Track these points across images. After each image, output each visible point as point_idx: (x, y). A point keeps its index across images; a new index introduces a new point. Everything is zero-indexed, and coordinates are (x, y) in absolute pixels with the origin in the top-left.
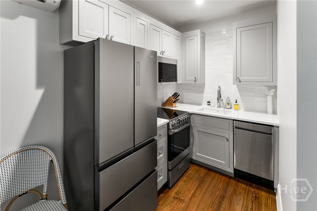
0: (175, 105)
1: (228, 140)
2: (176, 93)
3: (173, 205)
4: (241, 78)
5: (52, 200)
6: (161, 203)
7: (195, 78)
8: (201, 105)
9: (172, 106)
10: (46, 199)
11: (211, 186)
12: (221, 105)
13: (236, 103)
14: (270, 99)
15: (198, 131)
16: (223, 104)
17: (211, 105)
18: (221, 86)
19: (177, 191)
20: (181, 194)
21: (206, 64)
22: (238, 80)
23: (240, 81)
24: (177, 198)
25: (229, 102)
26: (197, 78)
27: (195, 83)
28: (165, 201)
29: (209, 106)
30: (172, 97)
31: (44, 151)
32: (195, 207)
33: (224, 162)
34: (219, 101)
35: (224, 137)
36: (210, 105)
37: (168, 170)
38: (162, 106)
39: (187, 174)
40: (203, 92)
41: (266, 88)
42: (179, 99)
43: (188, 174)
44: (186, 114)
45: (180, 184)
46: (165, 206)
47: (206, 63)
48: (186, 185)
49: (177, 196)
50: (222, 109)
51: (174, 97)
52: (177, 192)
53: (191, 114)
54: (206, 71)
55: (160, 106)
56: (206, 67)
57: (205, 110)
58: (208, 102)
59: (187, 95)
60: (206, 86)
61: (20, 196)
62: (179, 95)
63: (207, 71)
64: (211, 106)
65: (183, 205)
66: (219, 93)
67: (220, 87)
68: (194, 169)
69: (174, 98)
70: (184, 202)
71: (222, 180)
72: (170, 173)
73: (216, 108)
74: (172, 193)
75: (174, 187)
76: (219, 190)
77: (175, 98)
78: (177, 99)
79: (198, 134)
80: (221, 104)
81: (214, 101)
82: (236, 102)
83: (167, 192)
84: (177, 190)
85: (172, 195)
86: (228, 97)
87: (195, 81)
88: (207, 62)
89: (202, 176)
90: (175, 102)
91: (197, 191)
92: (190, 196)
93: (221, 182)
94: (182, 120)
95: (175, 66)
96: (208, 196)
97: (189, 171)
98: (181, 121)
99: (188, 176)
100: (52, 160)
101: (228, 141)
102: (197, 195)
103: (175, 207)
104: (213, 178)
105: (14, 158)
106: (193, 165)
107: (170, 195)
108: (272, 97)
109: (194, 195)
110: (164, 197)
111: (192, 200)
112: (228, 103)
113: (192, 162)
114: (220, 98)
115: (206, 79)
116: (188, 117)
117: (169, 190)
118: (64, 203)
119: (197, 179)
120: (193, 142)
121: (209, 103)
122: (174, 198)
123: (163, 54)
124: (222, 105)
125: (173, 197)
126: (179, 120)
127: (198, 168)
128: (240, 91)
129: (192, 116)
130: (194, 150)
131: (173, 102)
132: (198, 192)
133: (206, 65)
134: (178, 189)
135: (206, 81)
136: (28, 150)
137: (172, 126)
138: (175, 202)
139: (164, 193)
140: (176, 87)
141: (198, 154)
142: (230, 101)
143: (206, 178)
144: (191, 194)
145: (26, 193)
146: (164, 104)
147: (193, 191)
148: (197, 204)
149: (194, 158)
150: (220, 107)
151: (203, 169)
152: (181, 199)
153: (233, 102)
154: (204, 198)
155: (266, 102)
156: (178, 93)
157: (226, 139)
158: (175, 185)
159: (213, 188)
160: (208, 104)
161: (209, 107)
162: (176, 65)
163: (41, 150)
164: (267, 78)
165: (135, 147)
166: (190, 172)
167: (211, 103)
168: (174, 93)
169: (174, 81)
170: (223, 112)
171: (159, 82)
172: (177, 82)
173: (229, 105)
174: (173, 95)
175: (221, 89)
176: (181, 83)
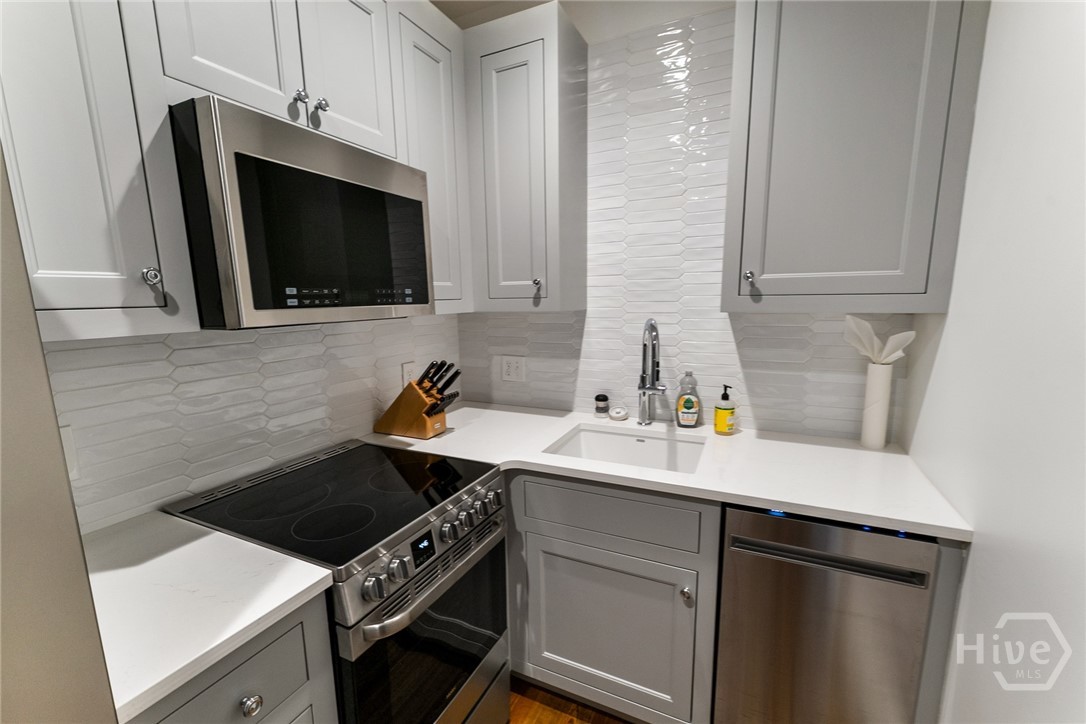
0: (437, 426)
1: (690, 600)
2: (443, 364)
4: (765, 276)
7: (536, 283)
8: (569, 410)
9: (421, 430)
12: (655, 409)
13: (724, 403)
14: (879, 378)
15: (545, 552)
16: (665, 404)
17: (612, 412)
18: (658, 320)
21: (589, 213)
22: (746, 288)
23: (756, 295)
25: (693, 399)
26: (543, 282)
27: (536, 309)
29: (603, 415)
30: (420, 383)
33: (667, 697)
34: (648, 392)
35: (673, 585)
36: (605, 410)
38: (373, 434)
40: (576, 354)
41: (867, 325)
44: (483, 485)
47: (589, 208)
50: (659, 428)
51: (434, 384)
54: (593, 251)
56: (593, 229)
58: (597, 398)
59: (505, 368)
60: (591, 325)
62: (457, 374)
63: (596, 252)
64: (612, 418)
66: (651, 354)
67: (652, 328)
69: (434, 392)
73: (632, 423)
77: (441, 391)
78: (447, 392)
79: (546, 566)
80: (657, 404)
81: (627, 393)
82: (725, 397)
86: (689, 374)
87: (537, 299)
88: (596, 203)
90: (435, 410)
94: (446, 526)
98: (442, 535)
101: (690, 606)
106: (527, 701)
108: (894, 368)
112: (687, 401)
113: (521, 685)
114: (653, 384)
115: (591, 292)
116: (491, 495)
120: (525, 605)
121: (602, 404)
123: (315, 121)
124: (659, 411)
126: (428, 536)
127: (548, 715)
128: (741, 343)
130: (530, 636)
131: (428, 414)
133: (589, 219)
135: (589, 299)
137: (364, 595)
140: (460, 332)
141: (547, 654)
142: (694, 392)
146: (386, 421)
149: (531, 670)
150: (649, 417)
151: (572, 721)
153: (709, 394)
155: (861, 393)
156: (452, 365)
157: (680, 600)
160: (599, 410)
161: (603, 421)
162: (420, 203)
164: (898, 272)
167: (611, 401)
168: (432, 365)
169: (409, 300)
170: (665, 442)
171: (257, 307)
172: (433, 308)
173: (690, 411)
174: (425, 376)
175: (660, 337)
176: (470, 309)
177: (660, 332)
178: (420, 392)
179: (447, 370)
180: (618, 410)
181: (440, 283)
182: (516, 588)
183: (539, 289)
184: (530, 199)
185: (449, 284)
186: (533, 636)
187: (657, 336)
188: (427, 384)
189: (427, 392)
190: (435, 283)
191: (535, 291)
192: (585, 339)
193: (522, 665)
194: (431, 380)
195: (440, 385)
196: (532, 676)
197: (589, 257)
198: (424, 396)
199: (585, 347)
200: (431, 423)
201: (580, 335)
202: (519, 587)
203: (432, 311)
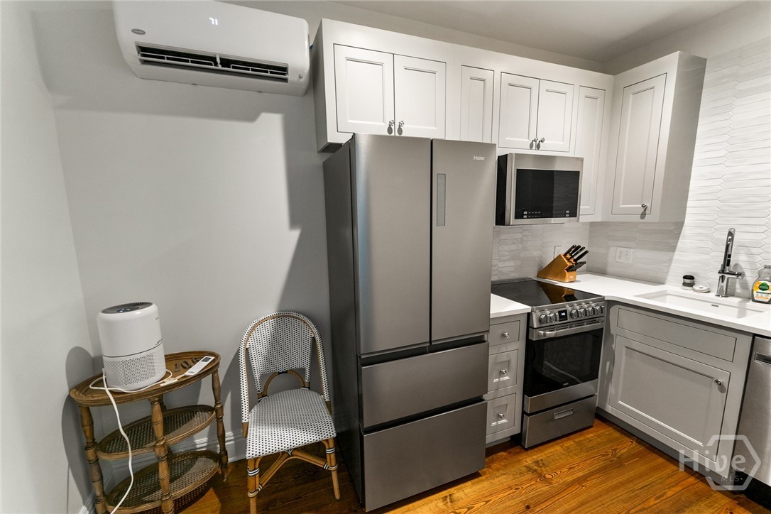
0: (571, 277)
1: (722, 389)
2: (579, 247)
3: (523, 479)
5: (315, 391)
6: (495, 465)
7: (643, 206)
8: (663, 284)
9: (563, 278)
10: (309, 388)
11: (639, 483)
12: (734, 288)
15: (627, 347)
16: (745, 286)
17: (696, 287)
18: (736, 229)
19: (541, 460)
20: (548, 468)
21: (694, 162)
24: (536, 470)
26: (649, 205)
27: (642, 221)
28: (505, 466)
29: (689, 288)
30: (565, 255)
31: (305, 322)
32: (574, 503)
33: (700, 444)
34: (727, 276)
35: (712, 378)
36: (691, 285)
37: (524, 413)
38: (538, 276)
39: (579, 438)
40: (672, 249)
42: (585, 263)
43: (582, 438)
44: (594, 302)
45: (552, 450)
46: (504, 474)
47: (695, 158)
48: (569, 458)
49: (536, 467)
50: (734, 300)
51: (572, 257)
52: (540, 462)
53: (611, 303)
55: (533, 275)
57: (668, 297)
58: (685, 277)
59: (618, 254)
60: (686, 231)
61: (279, 373)
62: (586, 252)
64: (694, 290)
65: (545, 488)
68: (602, 433)
69: (572, 260)
70: (550, 484)
71: (684, 482)
72: (528, 419)
73: (712, 295)
74: (529, 459)
75: (536, 449)
76: (662, 498)
77: (576, 260)
78: (578, 261)
79: (627, 354)
80: (736, 285)
81: (709, 276)
83: (517, 453)
84: (541, 458)
85: (526, 462)
86: (768, 267)
87: (643, 215)
89: (622, 455)
90: (571, 269)
91: (593, 477)
92: (569, 479)
93: (677, 484)
94: (574, 312)
95: (575, 176)
96: (618, 497)
97: (588, 434)
98: (571, 315)
99: (580, 441)
100: (314, 338)
101: (722, 392)
102: (587, 484)
103: (524, 484)
104: (656, 469)
105: (270, 323)
107: (520, 460)
109: (580, 481)
110: (505, 459)
111: (570, 488)
112: (763, 285)
113: (602, 417)
115: (688, 210)
116: (598, 308)
117: (522, 452)
118: (327, 400)
119: (603, 455)
120: (611, 373)
121: (688, 281)
122: (529, 469)
123: (538, 147)
124: (737, 290)
125: (526, 466)
126: (565, 311)
127: (616, 434)
129: (614, 310)
130: (612, 390)
131: (567, 270)
132: (595, 481)
133: (693, 165)
134: (545, 457)
135: (687, 215)
136: (288, 316)
137: (540, 321)
138: (529, 476)
139: (510, 453)
140: (590, 232)
141: (620, 402)
143: (631, 461)
144: (574, 477)
145: (286, 372)
146: (544, 272)
147: (580, 474)
148: (580, 499)
149: (609, 409)
150: (727, 293)
151: (632, 442)
152: (544, 477)
154: (605, 497)
156: (584, 248)
157: (716, 386)
158: (541, 448)
159: (641, 488)
160: (685, 284)
161: (688, 291)
162: (579, 172)
163: (302, 320)
165: (433, 344)
166: (590, 435)
167: (696, 280)
168: (573, 247)
169: (567, 215)
170: (736, 309)
171: (515, 218)
172: (579, 219)
173: (764, 292)
174: (568, 252)
175: (734, 240)
176: (599, 220)
177: (735, 237)
178: (565, 259)
179: (581, 250)
180: (701, 286)
181: (584, 206)
182: (606, 364)
183: (645, 210)
184: (646, 161)
185: (588, 207)
186: (613, 392)
187: (732, 239)
188: (568, 256)
189: (568, 260)
190: (581, 207)
191: (643, 210)
192: (680, 240)
193: (605, 406)
194: (571, 254)
195: (575, 257)
196: (610, 412)
197: (690, 189)
198: (566, 261)
199: (680, 245)
200: (569, 275)
201: (678, 238)
202: (608, 364)
203: (578, 221)
